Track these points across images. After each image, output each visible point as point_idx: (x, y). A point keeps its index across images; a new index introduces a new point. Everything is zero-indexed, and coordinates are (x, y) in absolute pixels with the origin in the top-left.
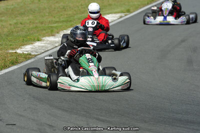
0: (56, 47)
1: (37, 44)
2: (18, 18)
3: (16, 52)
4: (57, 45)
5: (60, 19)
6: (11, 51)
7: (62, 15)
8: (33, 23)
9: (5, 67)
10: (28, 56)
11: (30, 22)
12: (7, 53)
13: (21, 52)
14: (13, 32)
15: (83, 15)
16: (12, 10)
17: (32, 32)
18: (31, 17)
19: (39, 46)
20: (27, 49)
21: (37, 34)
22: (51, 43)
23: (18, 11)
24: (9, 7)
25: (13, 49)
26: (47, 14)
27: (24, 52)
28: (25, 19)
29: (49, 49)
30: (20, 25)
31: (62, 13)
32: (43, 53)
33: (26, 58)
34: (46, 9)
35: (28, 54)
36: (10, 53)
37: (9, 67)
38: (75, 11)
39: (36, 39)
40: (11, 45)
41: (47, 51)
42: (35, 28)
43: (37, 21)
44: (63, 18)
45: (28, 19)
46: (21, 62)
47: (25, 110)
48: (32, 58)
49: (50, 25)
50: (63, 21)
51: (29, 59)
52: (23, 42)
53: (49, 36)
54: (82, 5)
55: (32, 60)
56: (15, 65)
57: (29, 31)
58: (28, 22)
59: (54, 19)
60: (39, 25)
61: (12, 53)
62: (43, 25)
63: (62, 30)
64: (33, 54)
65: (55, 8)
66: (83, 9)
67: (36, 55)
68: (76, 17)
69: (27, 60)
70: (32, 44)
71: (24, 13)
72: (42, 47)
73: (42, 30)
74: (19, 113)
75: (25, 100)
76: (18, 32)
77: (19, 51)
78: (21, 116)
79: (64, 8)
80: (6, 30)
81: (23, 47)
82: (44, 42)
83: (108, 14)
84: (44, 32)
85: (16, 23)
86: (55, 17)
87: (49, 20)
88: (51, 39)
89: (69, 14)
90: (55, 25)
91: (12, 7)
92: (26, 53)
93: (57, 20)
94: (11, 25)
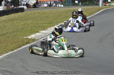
1: (37, 34)
2: (25, 22)
3: (28, 38)
4: (47, 35)
6: (25, 37)
7: (47, 20)
9: (24, 45)
10: (34, 40)
11: (31, 24)
12: (23, 38)
13: (30, 38)
14: (24, 28)
15: (57, 20)
16: (21, 18)
17: (33, 28)
18: (31, 21)
19: (39, 35)
20: (33, 36)
21: (36, 29)
22: (44, 33)
23: (25, 18)
24: (20, 16)
25: (26, 36)
26: (39, 20)
28: (29, 22)
29: (44, 36)
30: (26, 25)
32: (41, 38)
33: (33, 41)
34: (38, 17)
36: (25, 38)
37: (25, 45)
38: (53, 18)
40: (25, 34)
41: (43, 37)
42: (35, 26)
43: (34, 23)
44: (47, 22)
46: (31, 43)
47: (38, 66)
49: (42, 25)
50: (48, 23)
51: (34, 41)
52: (30, 33)
53: (43, 30)
54: (56, 15)
55: (36, 42)
56: (28, 44)
59: (43, 22)
61: (26, 38)
62: (38, 25)
63: (49, 27)
64: (36, 39)
65: (43, 17)
66: (57, 18)
67: (38, 40)
68: (54, 21)
69: (33, 42)
70: (35, 34)
71: (28, 19)
72: (40, 35)
73: (38, 27)
74: (36, 67)
75: (37, 61)
76: (26, 28)
77: (29, 37)
79: (47, 17)
80: (20, 27)
81: (31, 35)
82: (41, 33)
84: (40, 28)
85: (25, 24)
87: (41, 22)
88: (44, 32)
90: (45, 25)
91: (21, 16)
92: (33, 38)
93: (45, 22)
94: (22, 25)
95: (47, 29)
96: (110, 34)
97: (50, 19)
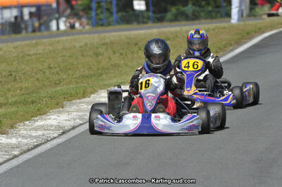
95: (12, 127)
97: (25, 85)
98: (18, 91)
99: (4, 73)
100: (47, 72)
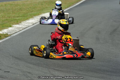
0: (21, 30)
1: (10, 29)
4: (21, 29)
5: (19, 15)
7: (20, 13)
8: (4, 17)
10: (6, 35)
11: (2, 17)
13: (2, 33)
15: (32, 13)
17: (5, 22)
18: (2, 14)
19: (11, 30)
20: (5, 31)
21: (9, 23)
22: (18, 28)
26: (11, 12)
27: (4, 33)
29: (17, 31)
31: (20, 12)
32: (14, 33)
34: (10, 9)
35: (6, 34)
38: (27, 10)
39: (9, 26)
41: (17, 32)
42: (6, 20)
43: (6, 16)
45: (1, 15)
46: (3, 39)
47: (12, 64)
48: (8, 36)
49: (15, 18)
50: (21, 16)
54: (30, 7)
55: (9, 37)
57: (3, 22)
58: (2, 16)
60: (8, 18)
62: (10, 18)
63: (23, 21)
64: (9, 34)
65: (15, 9)
66: (32, 10)
67: (11, 35)
68: (28, 14)
69: (6, 38)
70: (7, 28)
72: (13, 30)
74: (9, 66)
75: (10, 59)
78: (11, 67)
79: (20, 9)
81: (2, 30)
82: (14, 28)
83: (47, 12)
84: (12, 22)
86: (16, 14)
87: (13, 15)
88: (17, 26)
89: (24, 13)
90: (18, 18)
92: (5, 33)
93: (18, 15)
95: (20, 22)
96: (92, 27)
97: (24, 12)
98: (22, 13)
99: (19, 8)
100: (30, 8)
